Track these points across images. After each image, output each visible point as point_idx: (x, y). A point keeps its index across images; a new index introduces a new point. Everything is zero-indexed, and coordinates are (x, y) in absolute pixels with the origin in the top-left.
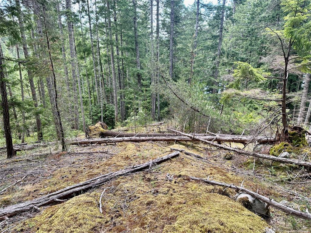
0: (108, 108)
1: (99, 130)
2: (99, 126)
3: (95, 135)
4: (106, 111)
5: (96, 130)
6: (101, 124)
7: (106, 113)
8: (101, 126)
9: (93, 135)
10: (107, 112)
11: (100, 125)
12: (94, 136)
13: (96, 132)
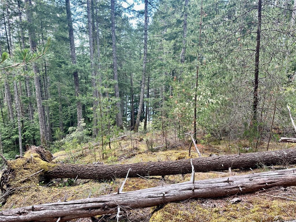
0: (27, 127)
1: (35, 165)
2: (36, 157)
3: (28, 180)
4: (24, 131)
5: (27, 169)
6: (38, 152)
7: (25, 133)
8: (39, 155)
9: (21, 183)
10: (27, 131)
11: (36, 154)
12: (26, 185)
13: (28, 174)
